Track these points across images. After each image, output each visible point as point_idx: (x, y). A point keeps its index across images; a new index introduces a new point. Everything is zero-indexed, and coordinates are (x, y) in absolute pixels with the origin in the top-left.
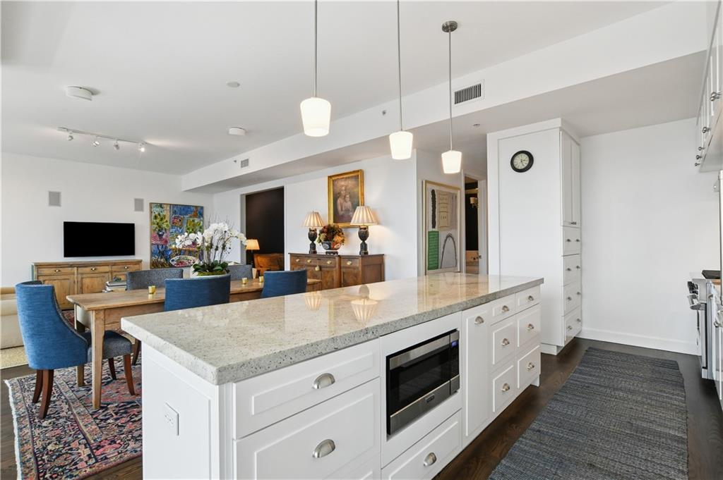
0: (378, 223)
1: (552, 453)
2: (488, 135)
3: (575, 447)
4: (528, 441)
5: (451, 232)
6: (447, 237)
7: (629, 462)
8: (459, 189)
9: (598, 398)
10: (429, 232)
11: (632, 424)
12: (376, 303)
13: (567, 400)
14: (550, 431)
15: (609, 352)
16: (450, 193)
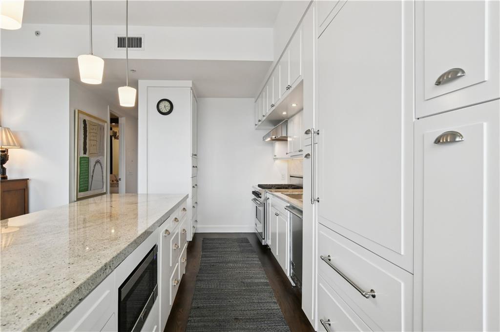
0: (21, 147)
1: (212, 321)
2: (139, 81)
3: (223, 310)
4: (194, 318)
5: (99, 158)
6: (96, 163)
7: (252, 308)
8: (106, 122)
9: (222, 272)
10: (80, 158)
11: (243, 282)
12: (18, 229)
13: (206, 278)
14: (205, 305)
15: (214, 239)
16: (99, 125)
